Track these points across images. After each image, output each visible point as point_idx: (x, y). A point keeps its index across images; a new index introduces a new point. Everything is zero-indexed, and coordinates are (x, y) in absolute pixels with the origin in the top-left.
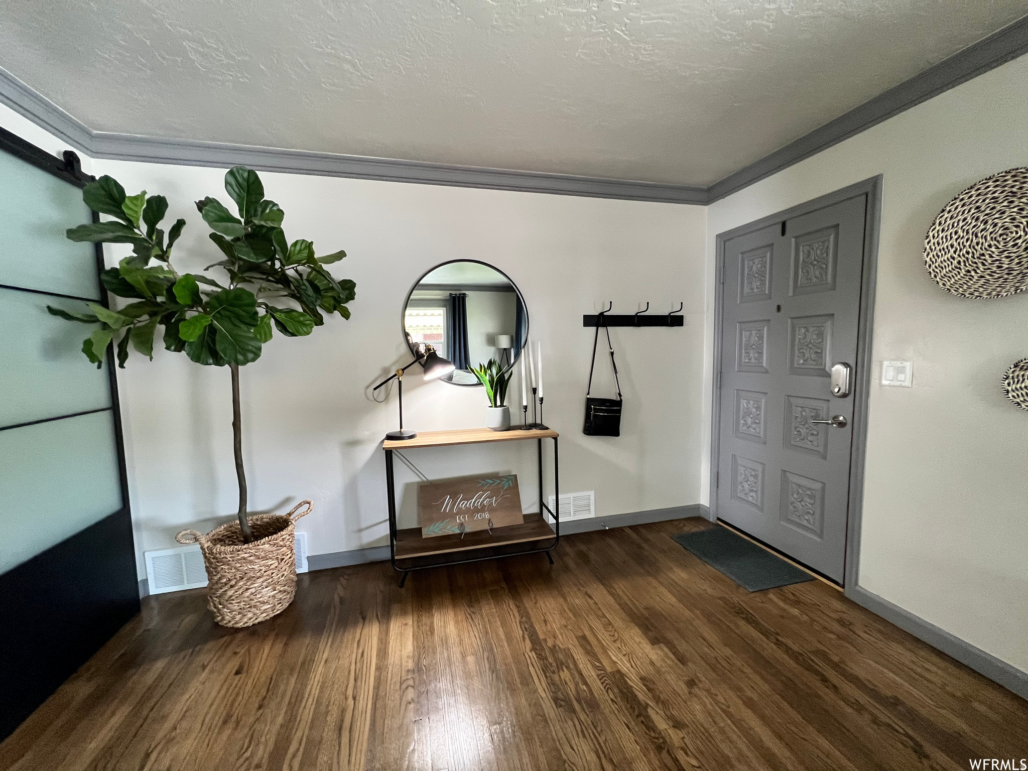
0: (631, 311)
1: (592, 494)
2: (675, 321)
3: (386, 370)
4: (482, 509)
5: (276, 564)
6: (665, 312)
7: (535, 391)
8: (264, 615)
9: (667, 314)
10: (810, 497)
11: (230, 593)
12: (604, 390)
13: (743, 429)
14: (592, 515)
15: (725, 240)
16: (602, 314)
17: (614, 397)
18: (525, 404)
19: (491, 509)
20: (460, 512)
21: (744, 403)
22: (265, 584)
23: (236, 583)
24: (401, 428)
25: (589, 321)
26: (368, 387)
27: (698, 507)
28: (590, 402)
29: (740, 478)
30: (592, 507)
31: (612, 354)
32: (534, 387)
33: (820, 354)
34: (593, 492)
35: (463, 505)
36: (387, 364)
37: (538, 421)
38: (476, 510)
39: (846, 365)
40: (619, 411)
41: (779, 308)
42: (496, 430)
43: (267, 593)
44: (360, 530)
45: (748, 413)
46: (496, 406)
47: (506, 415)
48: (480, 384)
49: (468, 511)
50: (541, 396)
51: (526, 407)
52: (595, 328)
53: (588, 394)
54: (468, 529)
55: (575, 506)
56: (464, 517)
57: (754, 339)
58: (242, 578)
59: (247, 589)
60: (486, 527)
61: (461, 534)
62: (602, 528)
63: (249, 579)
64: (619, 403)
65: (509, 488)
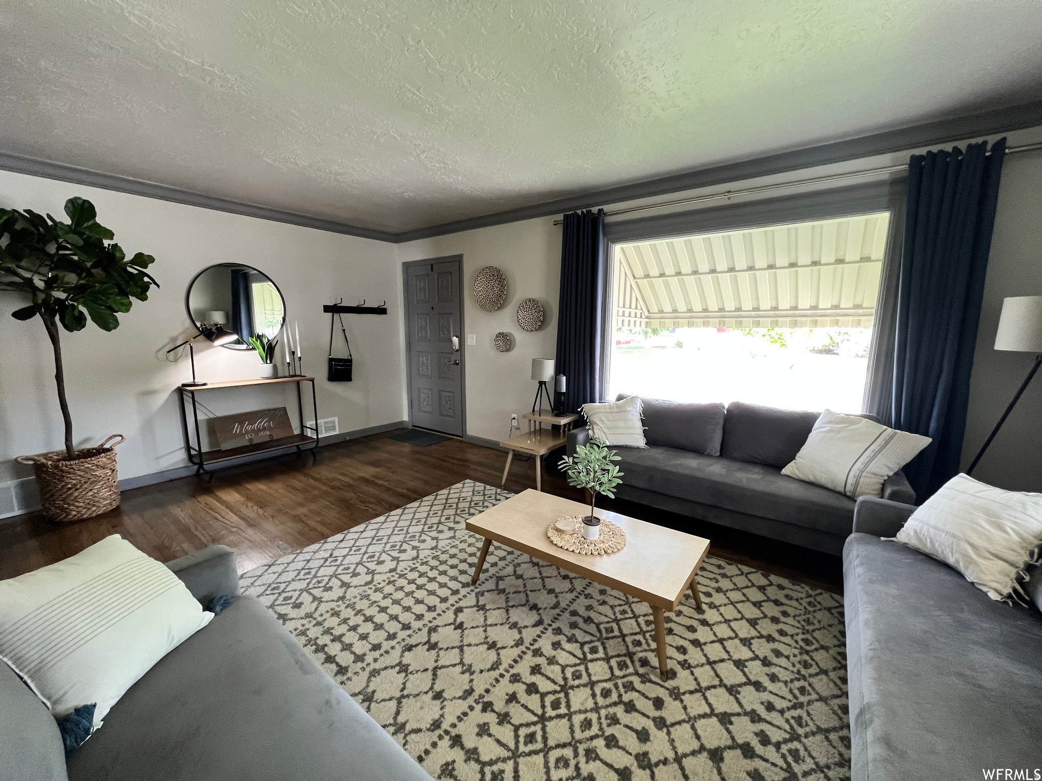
0: (354, 304)
1: (336, 419)
2: (381, 311)
3: (174, 339)
4: (264, 429)
5: (110, 473)
6: (376, 306)
7: (293, 353)
8: (105, 508)
9: (376, 307)
10: (450, 400)
11: (76, 494)
12: (340, 352)
13: (421, 372)
14: (337, 432)
15: (407, 267)
16: (335, 305)
17: (346, 357)
18: (288, 361)
19: (270, 428)
20: (247, 432)
21: (421, 359)
22: (105, 486)
23: (81, 486)
24: (194, 379)
25: (327, 309)
26: (159, 351)
27: (402, 422)
28: (331, 360)
29: (422, 400)
30: (337, 428)
31: (344, 330)
32: (293, 350)
33: (449, 332)
34: (337, 418)
35: (249, 428)
36: (174, 334)
37: (298, 373)
38: (259, 430)
39: (457, 337)
40: (351, 366)
41: (432, 308)
42: (268, 378)
43: (105, 493)
44: (158, 458)
45: (423, 363)
46: (267, 363)
47: (275, 368)
48: (254, 349)
49: (253, 431)
50: (299, 356)
51: (289, 364)
52: (331, 314)
53: (330, 355)
54: (255, 442)
55: (325, 428)
56: (251, 435)
57: (423, 323)
58: (85, 482)
59: (91, 490)
60: (268, 439)
61: (251, 445)
62: (345, 440)
63: (92, 483)
64: (350, 361)
65: (281, 416)
